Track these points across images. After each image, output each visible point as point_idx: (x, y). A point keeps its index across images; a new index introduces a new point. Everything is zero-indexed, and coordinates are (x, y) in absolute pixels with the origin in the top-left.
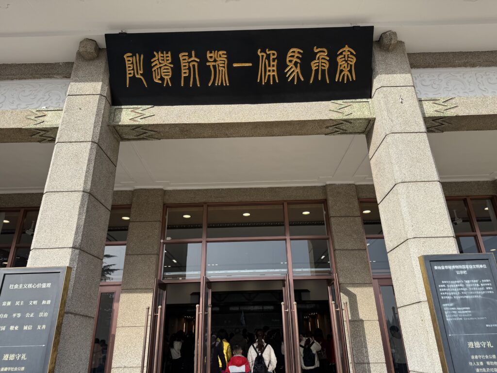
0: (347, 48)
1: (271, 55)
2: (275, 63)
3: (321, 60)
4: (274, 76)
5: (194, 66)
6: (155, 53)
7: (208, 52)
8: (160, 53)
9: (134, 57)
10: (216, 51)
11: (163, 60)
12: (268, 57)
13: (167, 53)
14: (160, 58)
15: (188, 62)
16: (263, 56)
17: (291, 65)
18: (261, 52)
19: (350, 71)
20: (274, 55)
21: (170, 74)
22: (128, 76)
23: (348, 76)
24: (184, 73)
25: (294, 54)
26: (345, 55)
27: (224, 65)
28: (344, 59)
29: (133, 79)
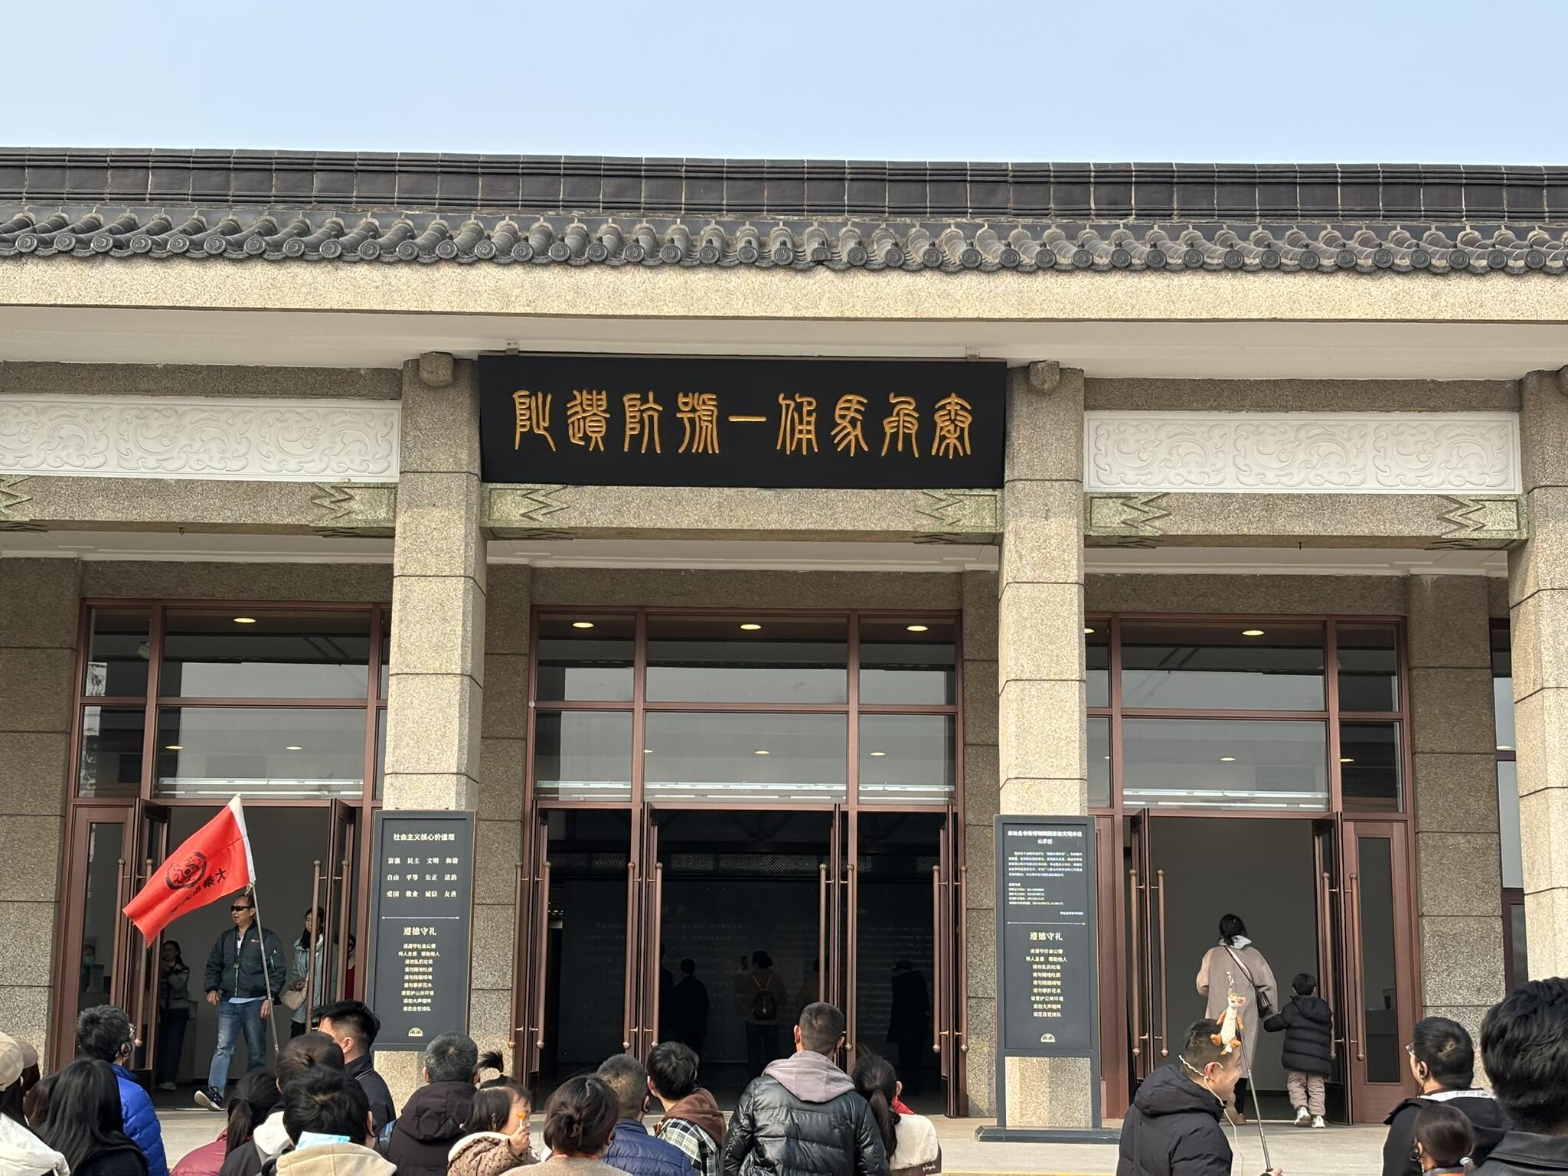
0: (954, 399)
1: (805, 403)
2: (812, 419)
3: (903, 415)
4: (809, 441)
5: (651, 418)
6: (575, 393)
7: (681, 395)
8: (584, 392)
9: (534, 398)
10: (697, 395)
11: (591, 405)
12: (799, 408)
13: (599, 393)
14: (585, 402)
15: (639, 410)
16: (788, 406)
17: (845, 423)
18: (784, 399)
19: (961, 438)
20: (809, 403)
21: (604, 429)
22: (519, 430)
23: (955, 447)
24: (631, 429)
25: (850, 406)
26: (950, 411)
27: (710, 419)
28: (948, 418)
29: (528, 436)
